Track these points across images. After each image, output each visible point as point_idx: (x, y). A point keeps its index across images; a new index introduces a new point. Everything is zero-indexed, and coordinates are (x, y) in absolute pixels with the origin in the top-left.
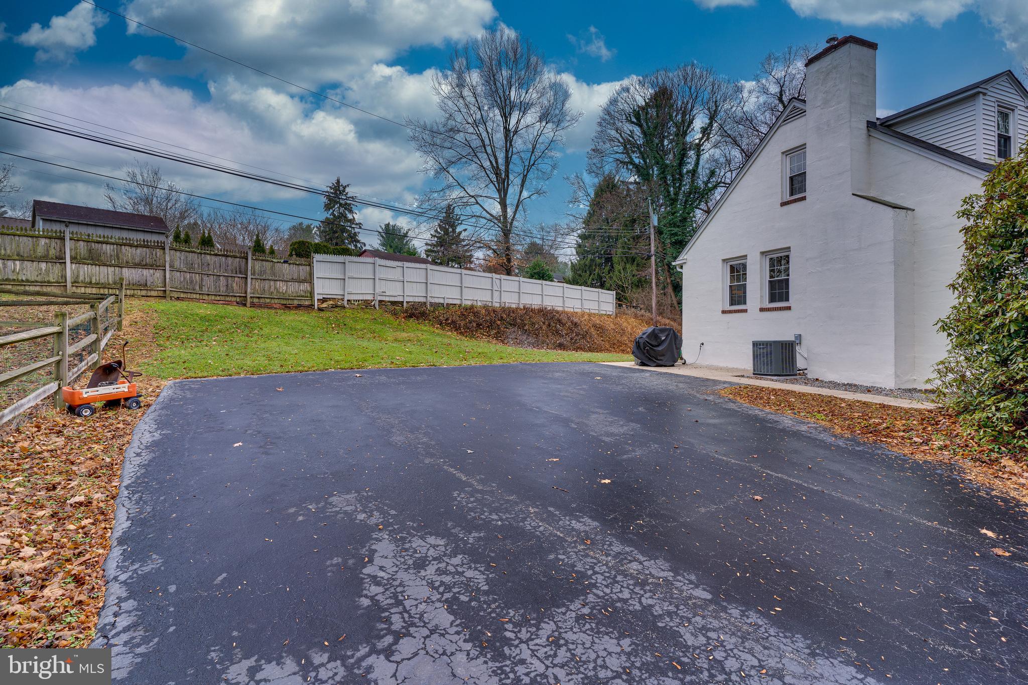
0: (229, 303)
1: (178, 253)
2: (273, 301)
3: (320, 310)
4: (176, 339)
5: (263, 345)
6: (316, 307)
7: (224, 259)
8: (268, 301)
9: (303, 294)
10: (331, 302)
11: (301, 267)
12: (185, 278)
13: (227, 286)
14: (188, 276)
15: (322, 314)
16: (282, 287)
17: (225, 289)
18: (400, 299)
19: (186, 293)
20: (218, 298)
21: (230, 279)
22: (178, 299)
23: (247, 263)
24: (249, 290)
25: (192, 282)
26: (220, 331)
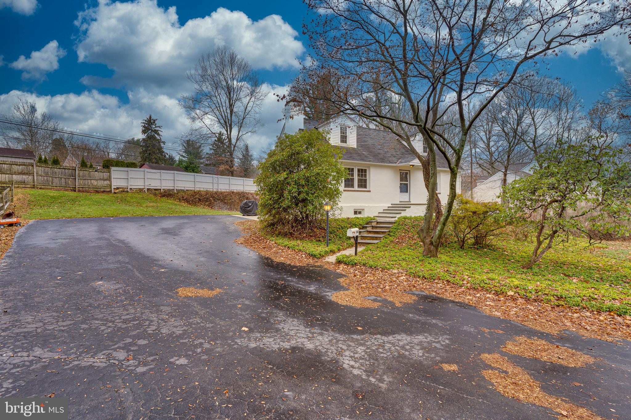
0: (67, 190)
1: (40, 168)
2: (90, 189)
3: (115, 193)
4: (38, 206)
5: (77, 208)
6: (113, 192)
7: (64, 170)
8: (87, 189)
9: (105, 185)
10: (121, 190)
11: (104, 173)
12: (44, 179)
13: (66, 182)
14: (46, 178)
15: (115, 195)
16: (95, 183)
17: (64, 184)
18: (159, 188)
19: (45, 186)
20: (61, 188)
21: (67, 179)
22: (41, 188)
23: (76, 172)
24: (77, 184)
25: (47, 181)
26: (59, 203)
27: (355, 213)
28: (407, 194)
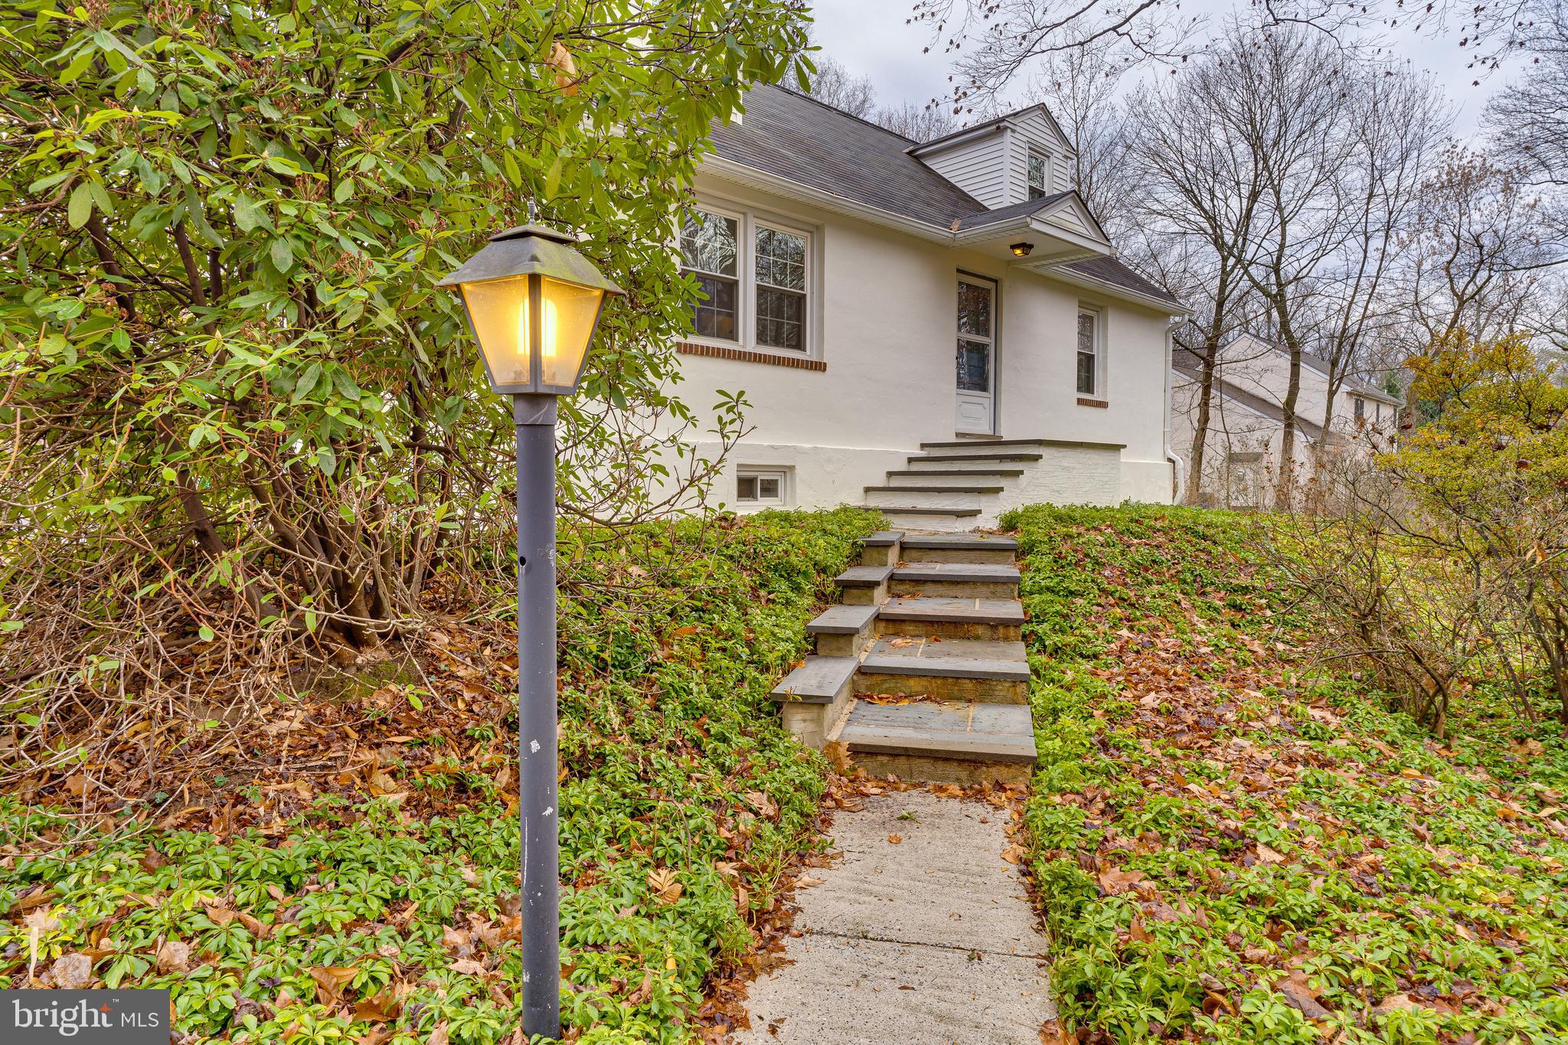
27: (746, 487)
28: (984, 399)
